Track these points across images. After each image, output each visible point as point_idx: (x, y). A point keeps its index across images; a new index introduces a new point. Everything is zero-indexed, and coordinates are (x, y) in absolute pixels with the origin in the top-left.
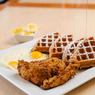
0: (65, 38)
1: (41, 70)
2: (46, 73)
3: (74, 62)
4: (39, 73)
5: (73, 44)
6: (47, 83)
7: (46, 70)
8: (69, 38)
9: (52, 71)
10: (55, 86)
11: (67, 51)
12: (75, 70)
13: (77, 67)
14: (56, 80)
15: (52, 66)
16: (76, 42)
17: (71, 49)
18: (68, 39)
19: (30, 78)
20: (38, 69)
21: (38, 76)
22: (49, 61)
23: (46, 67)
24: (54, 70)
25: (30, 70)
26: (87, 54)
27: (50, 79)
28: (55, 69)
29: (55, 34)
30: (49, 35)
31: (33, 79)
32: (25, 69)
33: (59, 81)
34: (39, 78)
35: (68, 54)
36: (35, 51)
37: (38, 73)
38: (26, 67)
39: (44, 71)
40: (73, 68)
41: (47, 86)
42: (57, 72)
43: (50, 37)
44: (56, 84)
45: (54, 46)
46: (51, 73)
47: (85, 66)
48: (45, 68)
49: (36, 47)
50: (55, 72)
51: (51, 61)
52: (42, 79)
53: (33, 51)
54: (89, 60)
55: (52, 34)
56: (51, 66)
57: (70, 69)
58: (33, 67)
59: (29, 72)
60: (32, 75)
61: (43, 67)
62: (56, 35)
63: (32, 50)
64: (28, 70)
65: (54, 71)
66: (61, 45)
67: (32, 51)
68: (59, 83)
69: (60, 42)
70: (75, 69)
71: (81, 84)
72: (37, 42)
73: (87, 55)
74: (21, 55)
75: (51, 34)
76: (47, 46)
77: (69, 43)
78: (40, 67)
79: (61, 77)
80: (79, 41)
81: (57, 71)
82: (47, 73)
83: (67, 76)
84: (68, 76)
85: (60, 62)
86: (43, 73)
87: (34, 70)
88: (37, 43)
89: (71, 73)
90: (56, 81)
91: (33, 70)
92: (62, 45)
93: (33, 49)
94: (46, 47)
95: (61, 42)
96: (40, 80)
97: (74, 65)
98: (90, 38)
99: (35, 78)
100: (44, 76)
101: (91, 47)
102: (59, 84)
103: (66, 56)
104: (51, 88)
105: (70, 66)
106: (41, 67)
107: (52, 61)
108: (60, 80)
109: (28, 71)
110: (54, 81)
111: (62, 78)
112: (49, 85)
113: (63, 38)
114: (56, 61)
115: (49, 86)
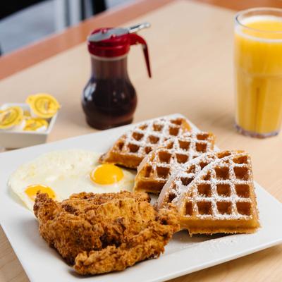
0: (188, 141)
1: (76, 228)
2: (86, 236)
3: (168, 219)
4: (71, 233)
5: (194, 166)
6: (82, 262)
7: (89, 229)
8: (199, 142)
9: (105, 234)
10: (99, 273)
11: (173, 182)
12: (160, 241)
13: (167, 234)
14: (105, 260)
15: (111, 220)
16: (206, 159)
17: (186, 178)
18: (195, 144)
19: (52, 241)
20: (71, 224)
21: (68, 240)
22: (110, 204)
23: (91, 223)
24: (112, 232)
25: (53, 223)
26: (215, 200)
27: (92, 253)
28: (113, 229)
29: (173, 122)
30: (157, 121)
31: (58, 244)
32: (44, 218)
33: (112, 262)
34: (70, 245)
35: (174, 191)
36: (109, 161)
37: (68, 234)
38: (46, 214)
39: (83, 231)
40: (157, 237)
41: (82, 269)
42: (117, 237)
43: (158, 128)
44: (103, 269)
45: (152, 160)
46: (101, 238)
47: (203, 230)
48: (87, 224)
49: (111, 153)
50: (114, 238)
51: (116, 205)
52: (77, 249)
53: (104, 162)
54: (214, 219)
55: (165, 121)
56: (109, 221)
57: (147, 236)
58: (59, 217)
59: (50, 226)
60: (57, 235)
61: (83, 220)
62: (174, 126)
63: (102, 157)
64: (48, 221)
65: (110, 234)
66: (171, 159)
67: (101, 160)
68: (109, 267)
69: (170, 151)
70: (161, 238)
71: (184, 274)
72: (120, 139)
73: (214, 203)
74: (73, 166)
75: (162, 120)
76: (140, 154)
77: (194, 157)
78: (77, 219)
79: (118, 253)
80: (213, 157)
81: (119, 234)
82: (89, 236)
83: (132, 255)
84: (136, 254)
85: (142, 212)
86: (80, 235)
87: (59, 225)
88: (118, 142)
89: (147, 249)
90: (102, 262)
91: (57, 225)
92: (173, 158)
93: (104, 155)
94: (137, 157)
95: (173, 151)
96: (70, 250)
97: (162, 228)
98: (239, 159)
99: (62, 243)
100: (82, 244)
101: (231, 184)
102: (110, 270)
103: (167, 193)
104: (89, 275)
105: (150, 230)
106: (80, 221)
107: (118, 204)
108: (114, 260)
109: (48, 224)
110: (99, 260)
111: (120, 256)
112: (87, 266)
113: (183, 140)
114: (129, 206)
115: (86, 270)
